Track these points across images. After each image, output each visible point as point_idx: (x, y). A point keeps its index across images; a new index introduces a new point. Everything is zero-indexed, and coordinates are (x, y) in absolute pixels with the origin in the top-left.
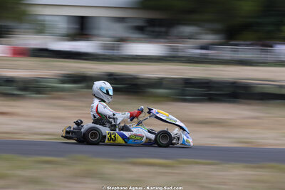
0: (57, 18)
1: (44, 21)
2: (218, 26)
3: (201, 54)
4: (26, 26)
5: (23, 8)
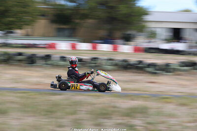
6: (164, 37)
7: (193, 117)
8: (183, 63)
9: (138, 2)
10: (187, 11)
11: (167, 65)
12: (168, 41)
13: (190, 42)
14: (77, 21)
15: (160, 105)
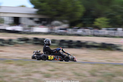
2: (66, 21)
6: (8, 23)
7: (26, 73)
8: (20, 39)
10: (23, 6)
11: (10, 40)
12: (11, 25)
13: (24, 26)
15: (5, 65)
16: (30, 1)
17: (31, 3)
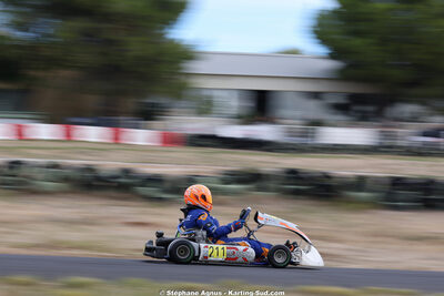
0: (225, 94)
1: (211, 97)
3: (425, 143)
4: (183, 103)
5: (183, 79)
9: (170, 31)
14: (32, 73)
16: (316, 32)
17: (318, 38)
